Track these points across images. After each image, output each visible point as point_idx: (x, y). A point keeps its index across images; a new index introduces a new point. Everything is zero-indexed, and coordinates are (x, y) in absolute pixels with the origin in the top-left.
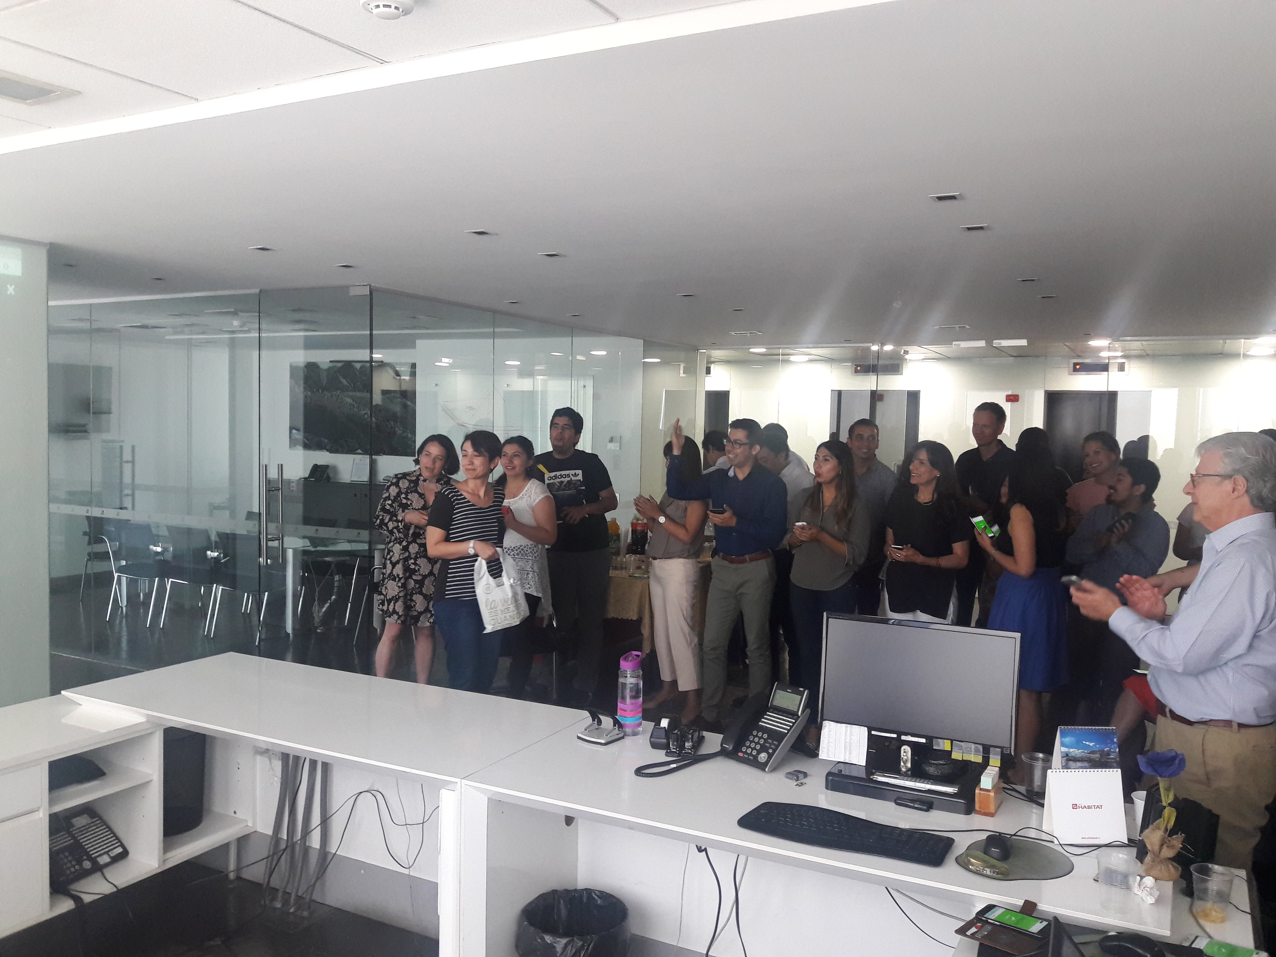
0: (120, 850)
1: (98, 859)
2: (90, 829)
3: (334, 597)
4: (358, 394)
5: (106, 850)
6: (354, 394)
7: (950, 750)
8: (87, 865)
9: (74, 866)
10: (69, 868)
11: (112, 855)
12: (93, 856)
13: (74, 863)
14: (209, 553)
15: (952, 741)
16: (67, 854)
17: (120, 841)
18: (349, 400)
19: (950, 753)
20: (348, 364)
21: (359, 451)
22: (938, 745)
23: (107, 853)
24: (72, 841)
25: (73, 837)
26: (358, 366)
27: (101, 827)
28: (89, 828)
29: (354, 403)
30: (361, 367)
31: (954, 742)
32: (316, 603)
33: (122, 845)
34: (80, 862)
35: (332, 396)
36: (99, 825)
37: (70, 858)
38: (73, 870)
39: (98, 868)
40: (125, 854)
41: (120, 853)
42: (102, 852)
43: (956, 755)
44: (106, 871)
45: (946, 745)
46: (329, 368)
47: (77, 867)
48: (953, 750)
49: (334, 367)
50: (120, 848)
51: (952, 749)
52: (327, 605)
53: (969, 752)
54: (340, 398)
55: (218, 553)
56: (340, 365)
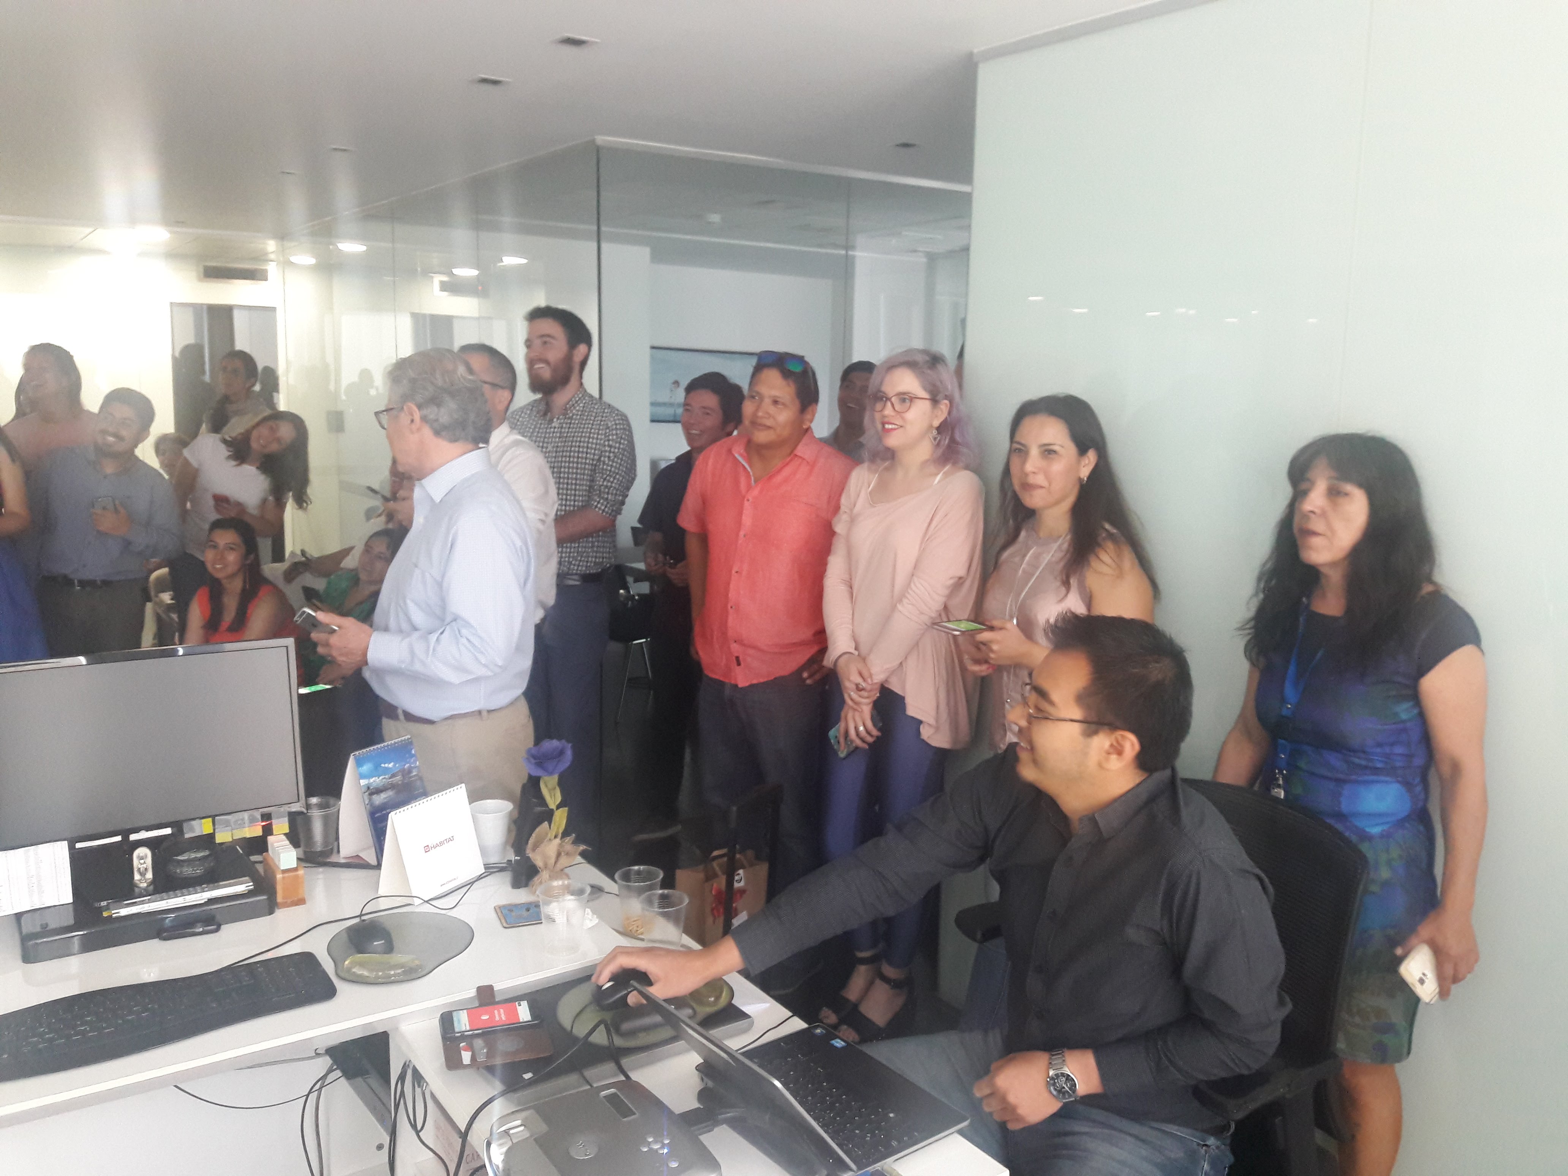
7: (212, 831)
15: (213, 817)
19: (212, 836)
22: (192, 829)
31: (217, 818)
43: (223, 837)
45: (205, 827)
48: (216, 831)
51: (214, 830)
53: (241, 825)
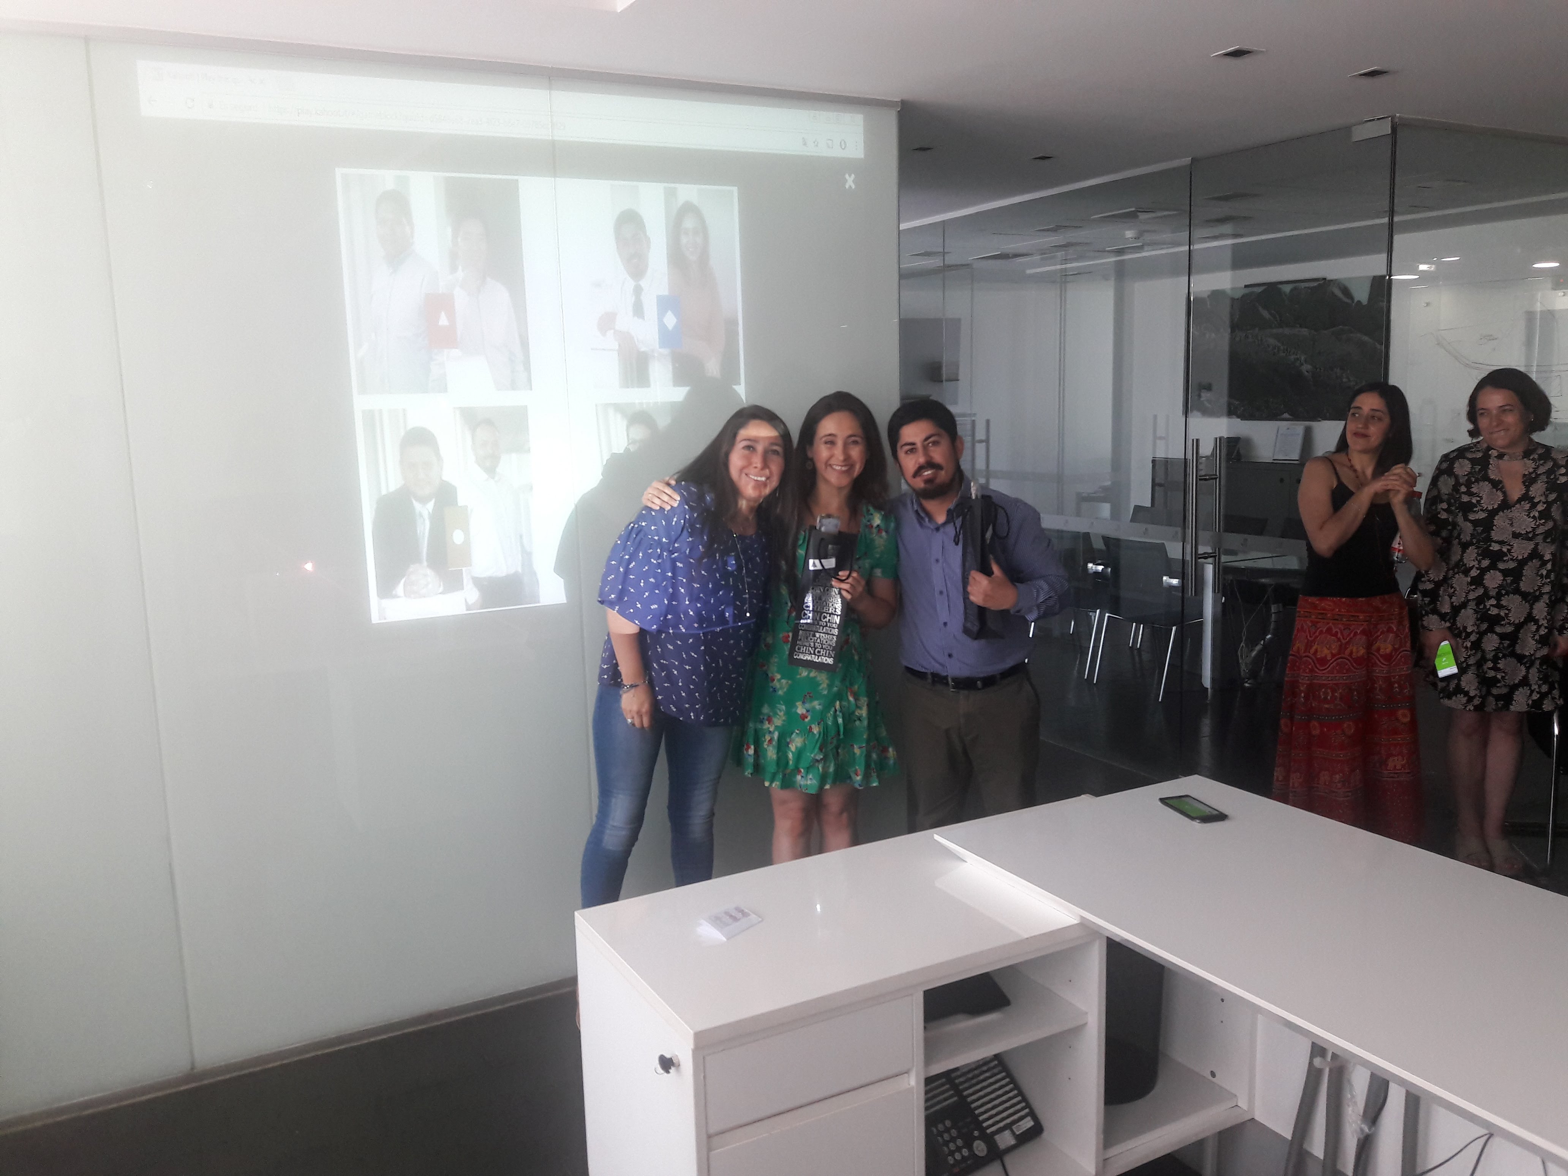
0: (1028, 1123)
1: (997, 1137)
2: (982, 1077)
3: (1269, 636)
4: (1287, 331)
5: (1008, 1121)
6: (1280, 330)
8: (980, 1148)
9: (959, 1149)
10: (952, 1153)
11: (1018, 1133)
12: (989, 1131)
13: (959, 1142)
14: (1090, 565)
16: (948, 1123)
17: (1028, 1106)
18: (1272, 341)
20: (1272, 288)
21: (1286, 415)
23: (1009, 1127)
24: (955, 1098)
25: (959, 1093)
26: (1287, 289)
27: (998, 1074)
28: (978, 1076)
29: (1279, 345)
30: (1292, 290)
32: (1242, 644)
33: (1033, 1114)
34: (969, 1145)
35: (1247, 337)
36: (996, 1071)
37: (954, 1132)
38: (958, 1156)
39: (996, 1155)
40: (1037, 1131)
41: (1030, 1128)
42: (1001, 1124)
44: (1008, 1159)
46: (1243, 296)
47: (965, 1152)
49: (1252, 293)
50: (1029, 1118)
52: (1258, 648)
54: (1260, 338)
55: (1102, 567)
56: (1259, 290)
